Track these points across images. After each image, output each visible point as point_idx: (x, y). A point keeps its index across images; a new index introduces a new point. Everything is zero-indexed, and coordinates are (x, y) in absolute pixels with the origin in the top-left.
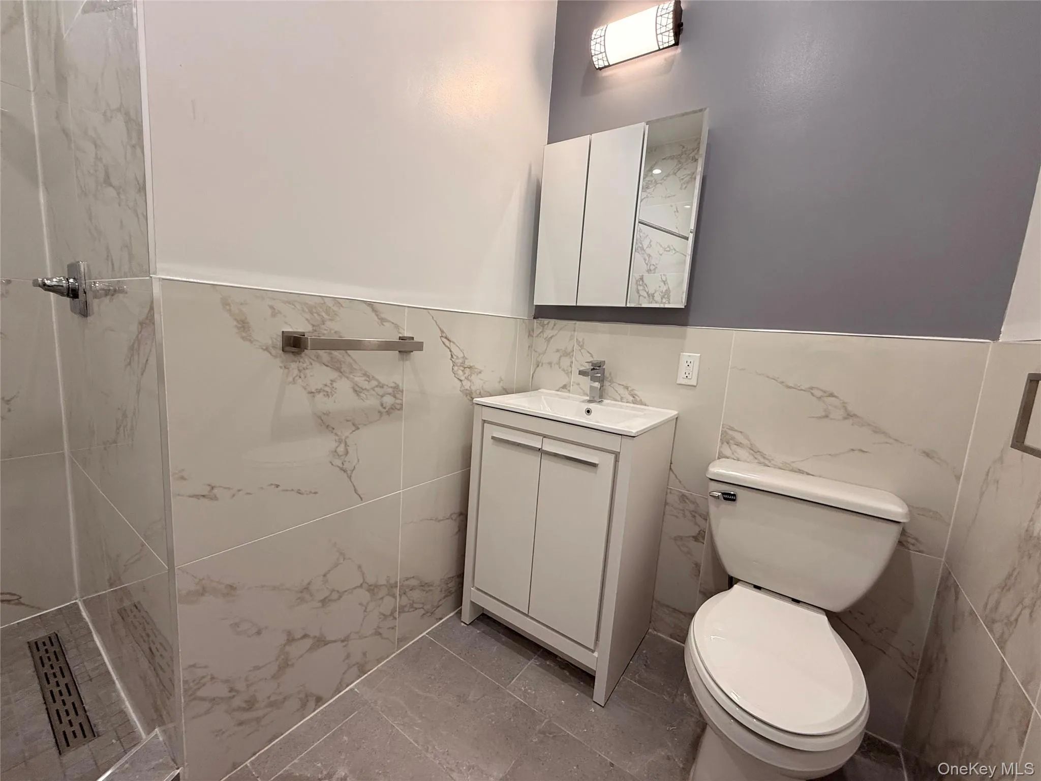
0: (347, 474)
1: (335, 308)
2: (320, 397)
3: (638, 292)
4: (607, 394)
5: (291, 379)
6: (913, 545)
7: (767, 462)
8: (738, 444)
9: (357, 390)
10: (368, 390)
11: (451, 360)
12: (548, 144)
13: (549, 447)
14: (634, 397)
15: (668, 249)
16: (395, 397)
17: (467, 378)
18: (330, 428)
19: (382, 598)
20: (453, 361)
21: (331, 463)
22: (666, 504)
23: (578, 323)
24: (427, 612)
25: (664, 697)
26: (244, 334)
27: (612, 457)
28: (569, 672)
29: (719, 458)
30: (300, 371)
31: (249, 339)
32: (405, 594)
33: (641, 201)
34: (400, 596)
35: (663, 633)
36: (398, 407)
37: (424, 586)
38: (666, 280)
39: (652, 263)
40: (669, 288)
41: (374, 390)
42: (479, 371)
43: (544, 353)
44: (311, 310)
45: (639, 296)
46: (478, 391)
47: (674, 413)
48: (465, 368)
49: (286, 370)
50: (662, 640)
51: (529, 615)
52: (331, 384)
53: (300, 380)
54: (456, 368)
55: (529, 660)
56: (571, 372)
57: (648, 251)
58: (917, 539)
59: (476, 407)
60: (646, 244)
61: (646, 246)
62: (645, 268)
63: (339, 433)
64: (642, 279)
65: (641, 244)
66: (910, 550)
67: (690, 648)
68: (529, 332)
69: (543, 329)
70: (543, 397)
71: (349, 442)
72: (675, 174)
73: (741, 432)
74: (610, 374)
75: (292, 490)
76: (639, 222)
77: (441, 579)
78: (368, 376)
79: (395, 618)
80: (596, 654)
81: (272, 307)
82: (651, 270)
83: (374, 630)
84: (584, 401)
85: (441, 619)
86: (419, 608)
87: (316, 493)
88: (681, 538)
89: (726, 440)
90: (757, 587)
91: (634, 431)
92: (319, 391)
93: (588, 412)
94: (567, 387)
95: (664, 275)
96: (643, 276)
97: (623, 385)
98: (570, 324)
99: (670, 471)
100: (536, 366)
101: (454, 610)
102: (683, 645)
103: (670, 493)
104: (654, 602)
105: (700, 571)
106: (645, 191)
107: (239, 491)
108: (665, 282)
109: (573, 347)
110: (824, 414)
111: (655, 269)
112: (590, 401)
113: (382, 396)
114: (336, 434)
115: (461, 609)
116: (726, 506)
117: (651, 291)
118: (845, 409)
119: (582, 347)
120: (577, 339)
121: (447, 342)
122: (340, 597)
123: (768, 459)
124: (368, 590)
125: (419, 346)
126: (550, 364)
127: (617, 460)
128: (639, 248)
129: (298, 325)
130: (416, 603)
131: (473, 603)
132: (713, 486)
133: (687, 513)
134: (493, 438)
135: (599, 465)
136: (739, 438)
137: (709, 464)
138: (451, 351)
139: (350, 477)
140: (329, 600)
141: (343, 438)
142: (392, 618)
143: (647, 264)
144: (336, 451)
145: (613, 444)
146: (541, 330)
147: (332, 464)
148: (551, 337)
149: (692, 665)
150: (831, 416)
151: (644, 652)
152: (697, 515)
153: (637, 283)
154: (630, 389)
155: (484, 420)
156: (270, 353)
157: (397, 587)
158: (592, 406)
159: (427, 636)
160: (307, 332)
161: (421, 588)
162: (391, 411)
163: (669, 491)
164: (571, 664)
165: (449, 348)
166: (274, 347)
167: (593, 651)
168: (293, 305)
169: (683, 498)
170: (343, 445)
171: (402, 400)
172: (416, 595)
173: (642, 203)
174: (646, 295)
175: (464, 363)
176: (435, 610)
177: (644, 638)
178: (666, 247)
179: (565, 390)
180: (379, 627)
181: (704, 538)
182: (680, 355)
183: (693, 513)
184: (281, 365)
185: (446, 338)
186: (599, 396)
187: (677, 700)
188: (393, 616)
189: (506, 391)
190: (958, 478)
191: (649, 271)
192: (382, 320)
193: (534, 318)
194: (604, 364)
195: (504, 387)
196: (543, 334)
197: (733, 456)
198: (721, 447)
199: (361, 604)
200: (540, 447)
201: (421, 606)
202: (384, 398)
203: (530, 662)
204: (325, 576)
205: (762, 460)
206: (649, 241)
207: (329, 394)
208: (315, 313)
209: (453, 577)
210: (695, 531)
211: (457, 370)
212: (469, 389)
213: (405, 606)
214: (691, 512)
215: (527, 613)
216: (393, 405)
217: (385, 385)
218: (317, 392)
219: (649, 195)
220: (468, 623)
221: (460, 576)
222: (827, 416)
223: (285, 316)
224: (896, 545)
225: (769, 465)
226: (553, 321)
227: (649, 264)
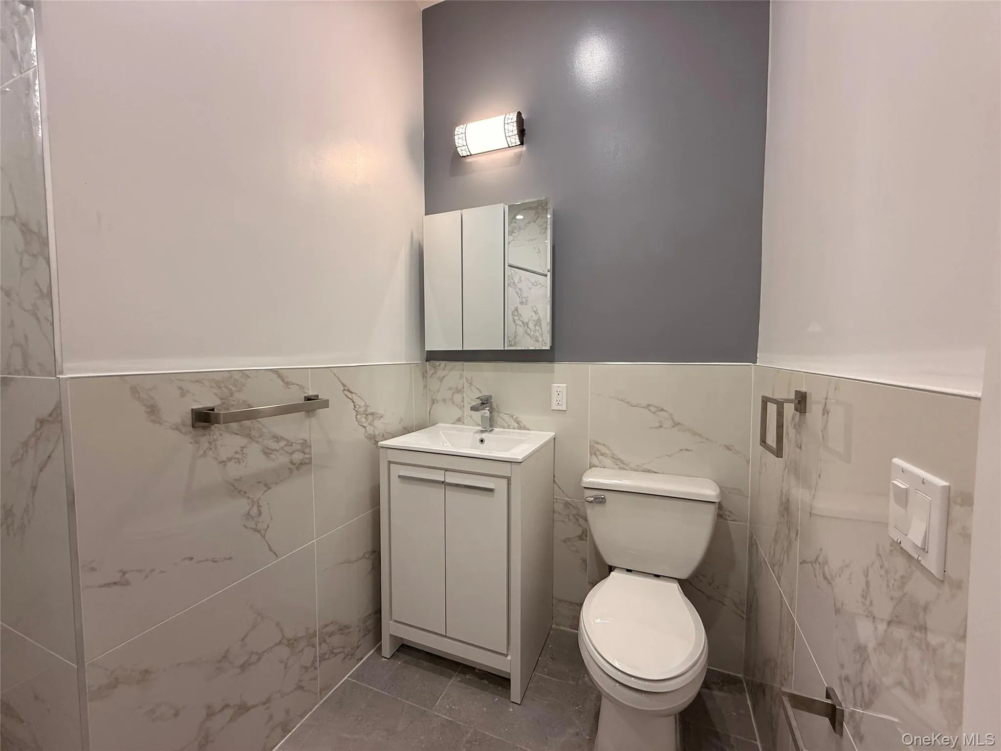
0: (261, 534)
1: (242, 380)
2: (231, 465)
3: (515, 322)
4: (496, 423)
5: (201, 452)
6: (729, 516)
7: (625, 466)
8: (602, 454)
9: (267, 452)
10: (277, 451)
11: (354, 409)
12: (426, 215)
13: (452, 478)
14: (518, 424)
15: (535, 284)
16: (304, 453)
17: (370, 424)
18: (242, 493)
19: (302, 651)
20: (356, 411)
21: (244, 526)
22: (554, 512)
23: (465, 363)
24: (348, 655)
25: (570, 682)
26: (153, 418)
27: (505, 481)
28: (487, 680)
29: (590, 468)
30: (210, 443)
31: (158, 421)
32: (324, 641)
33: (509, 244)
34: (320, 644)
35: (564, 626)
36: (307, 461)
37: (343, 629)
38: (537, 310)
39: (524, 296)
40: (540, 317)
41: (283, 449)
42: (381, 415)
43: (438, 391)
44: (218, 384)
45: (516, 326)
46: (382, 434)
47: (552, 434)
48: (367, 415)
49: (197, 445)
50: (564, 632)
51: (448, 635)
52: (242, 450)
53: (211, 452)
54: (359, 417)
55: (451, 679)
56: (464, 406)
57: (519, 286)
58: (730, 512)
59: (381, 450)
60: (516, 280)
61: (517, 281)
62: (518, 300)
63: (251, 496)
64: (516, 309)
65: (512, 279)
66: (727, 520)
67: (582, 632)
68: (423, 374)
69: (435, 371)
70: (441, 432)
71: (261, 504)
72: (535, 222)
73: (604, 445)
74: (497, 405)
75: (207, 560)
76: (509, 266)
77: (359, 619)
78: (277, 438)
79: (316, 668)
80: (509, 658)
81: (181, 388)
82: (523, 302)
83: (296, 685)
84: (477, 432)
85: (361, 659)
86: (340, 653)
87: (231, 558)
88: (569, 539)
89: (594, 452)
90: (629, 571)
91: (520, 457)
92: (230, 460)
93: (482, 441)
94: (462, 419)
95: (534, 306)
96: (517, 307)
97: (508, 414)
98: (459, 364)
99: (554, 483)
100: (431, 403)
101: (374, 647)
102: (577, 631)
103: (556, 502)
104: (554, 600)
105: (586, 565)
106: (512, 235)
107: (152, 571)
108: (536, 312)
109: (463, 385)
110: (658, 425)
111: (526, 301)
112: (482, 432)
113: (292, 453)
114: (248, 498)
115: (381, 645)
116: (598, 508)
117: (526, 321)
118: (673, 419)
119: (471, 384)
120: (466, 377)
121: (350, 395)
122: (259, 659)
123: (625, 464)
124: (288, 646)
125: (325, 404)
126: (444, 400)
127: (509, 484)
128: (511, 284)
129: (205, 401)
130: (335, 649)
131: (391, 636)
132: (588, 493)
133: (571, 517)
134: (400, 477)
135: (495, 490)
136: (604, 450)
137: (582, 475)
138: (353, 402)
139: (264, 537)
140: (249, 664)
141: (255, 499)
142: (313, 668)
143: (519, 297)
144: (248, 514)
145: (505, 470)
146: (433, 372)
147: (246, 527)
148: (443, 377)
149: (584, 647)
150: (665, 426)
151: (550, 646)
152: (579, 518)
153: (512, 314)
154: (514, 417)
155: (390, 461)
156: (181, 432)
157: (316, 636)
158: (484, 436)
159: (349, 679)
160: (216, 406)
161: (341, 631)
162: (301, 466)
163: (555, 500)
164: (489, 673)
165: (351, 399)
166: (184, 425)
167: (506, 656)
168: (203, 383)
169: (567, 505)
170: (256, 507)
171: (311, 454)
172: (336, 640)
173: (509, 245)
174: (520, 323)
175: (365, 410)
176: (355, 652)
177: (548, 634)
178: (534, 282)
179: (459, 423)
180: (300, 681)
181: (586, 536)
182: (551, 386)
183: (577, 517)
184: (192, 441)
185: (348, 391)
186: (490, 425)
187: (580, 682)
188: (314, 667)
189: (407, 431)
190: (748, 462)
191: (522, 303)
192: (288, 384)
193: (426, 361)
194: (491, 398)
195: (405, 426)
196: (436, 374)
197: (600, 465)
198: (590, 458)
199: (281, 661)
200: (444, 480)
201: (341, 650)
202: (293, 455)
203: (452, 680)
204: (243, 640)
205: (622, 466)
206: (519, 277)
207: (240, 460)
208: (223, 387)
209: (370, 615)
210: (579, 532)
211: (361, 419)
212: (373, 433)
213: (325, 654)
214: (574, 516)
215: (444, 634)
216: (302, 460)
217: (293, 443)
218: (228, 461)
219: (515, 238)
220: (389, 657)
221: (378, 612)
222: (661, 426)
223: (194, 395)
224: (716, 518)
225: (627, 468)
226: (443, 363)
227: (521, 297)
